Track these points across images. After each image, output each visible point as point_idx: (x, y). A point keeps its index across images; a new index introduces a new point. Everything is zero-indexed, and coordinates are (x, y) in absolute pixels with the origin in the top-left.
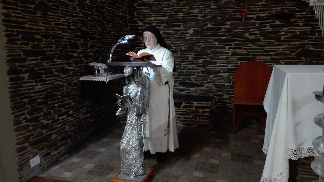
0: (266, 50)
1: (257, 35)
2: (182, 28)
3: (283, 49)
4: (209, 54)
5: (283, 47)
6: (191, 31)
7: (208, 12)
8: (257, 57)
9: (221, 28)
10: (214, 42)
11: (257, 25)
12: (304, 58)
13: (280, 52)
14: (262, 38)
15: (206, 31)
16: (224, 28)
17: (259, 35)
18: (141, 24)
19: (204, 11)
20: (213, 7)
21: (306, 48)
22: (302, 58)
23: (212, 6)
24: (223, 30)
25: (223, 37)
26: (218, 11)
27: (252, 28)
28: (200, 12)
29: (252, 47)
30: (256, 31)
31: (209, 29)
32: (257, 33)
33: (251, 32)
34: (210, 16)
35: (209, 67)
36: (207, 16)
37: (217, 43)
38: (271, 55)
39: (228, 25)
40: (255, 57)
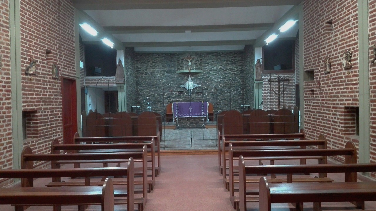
2: (153, 94)
4: (162, 101)
6: (156, 95)
9: (165, 94)
10: (163, 98)
18: (140, 92)
28: (159, 89)
31: (161, 94)
33: (173, 95)
35: (162, 105)
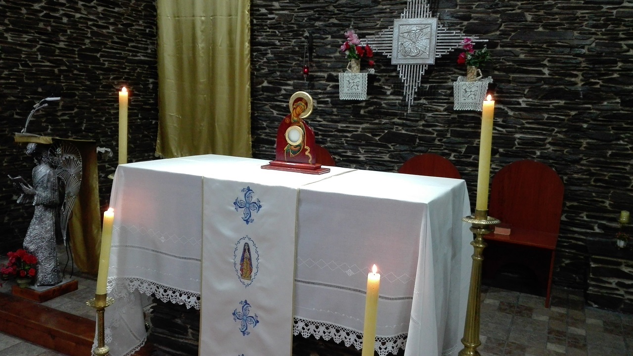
0: (339, 128)
1: (328, 104)
3: (363, 129)
4: (265, 129)
5: (364, 126)
7: (264, 62)
8: (329, 139)
9: (280, 90)
10: (271, 110)
11: (329, 89)
12: (392, 145)
13: (359, 133)
14: (335, 110)
15: (261, 92)
16: (285, 90)
17: (330, 105)
19: (258, 61)
20: (270, 55)
21: (394, 130)
22: (390, 146)
23: (268, 53)
24: (283, 92)
25: (283, 103)
26: (276, 63)
27: (320, 93)
29: (321, 123)
30: (328, 97)
31: (265, 89)
32: (328, 101)
33: (320, 98)
34: (266, 70)
35: (264, 149)
36: (263, 69)
37: (275, 112)
38: (347, 137)
39: (289, 85)
40: (325, 138)
